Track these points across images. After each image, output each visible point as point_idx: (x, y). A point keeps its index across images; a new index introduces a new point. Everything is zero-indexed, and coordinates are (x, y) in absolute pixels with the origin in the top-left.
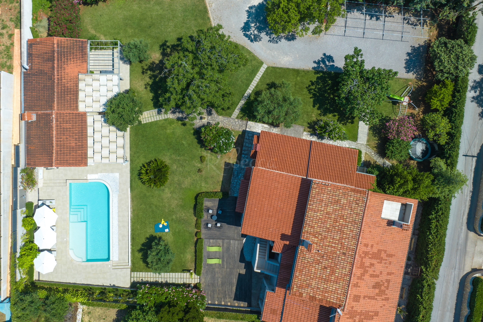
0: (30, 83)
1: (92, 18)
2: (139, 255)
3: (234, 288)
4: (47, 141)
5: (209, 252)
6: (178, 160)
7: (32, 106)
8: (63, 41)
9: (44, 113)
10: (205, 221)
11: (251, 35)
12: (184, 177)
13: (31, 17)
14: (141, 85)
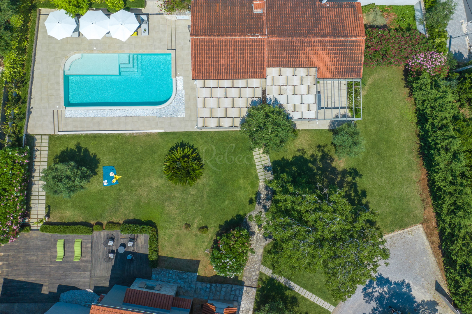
0: (304, 5)
1: (388, 80)
2: (72, 146)
3: (21, 279)
4: (226, 28)
5: (73, 242)
6: (202, 196)
7: (273, 7)
8: (361, 48)
9: (263, 24)
10: (118, 235)
11: (372, 288)
12: (179, 205)
13: (388, 4)
14: (302, 145)
